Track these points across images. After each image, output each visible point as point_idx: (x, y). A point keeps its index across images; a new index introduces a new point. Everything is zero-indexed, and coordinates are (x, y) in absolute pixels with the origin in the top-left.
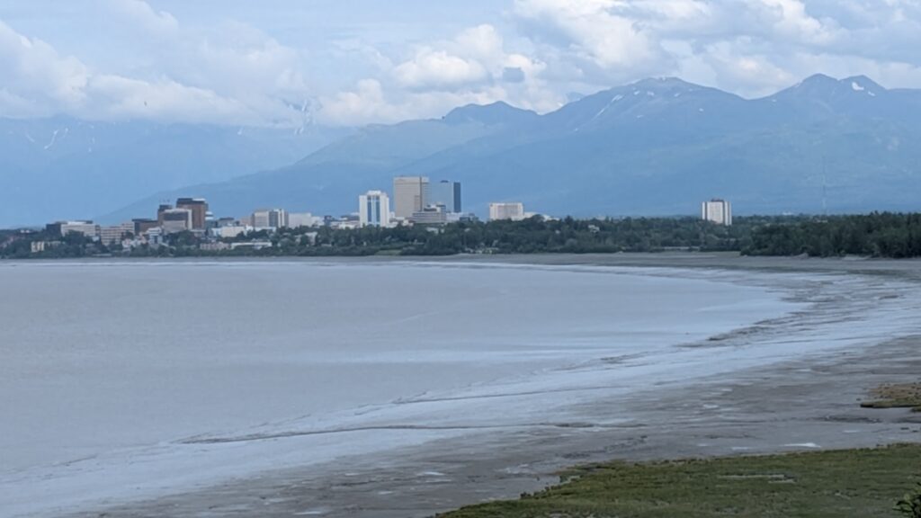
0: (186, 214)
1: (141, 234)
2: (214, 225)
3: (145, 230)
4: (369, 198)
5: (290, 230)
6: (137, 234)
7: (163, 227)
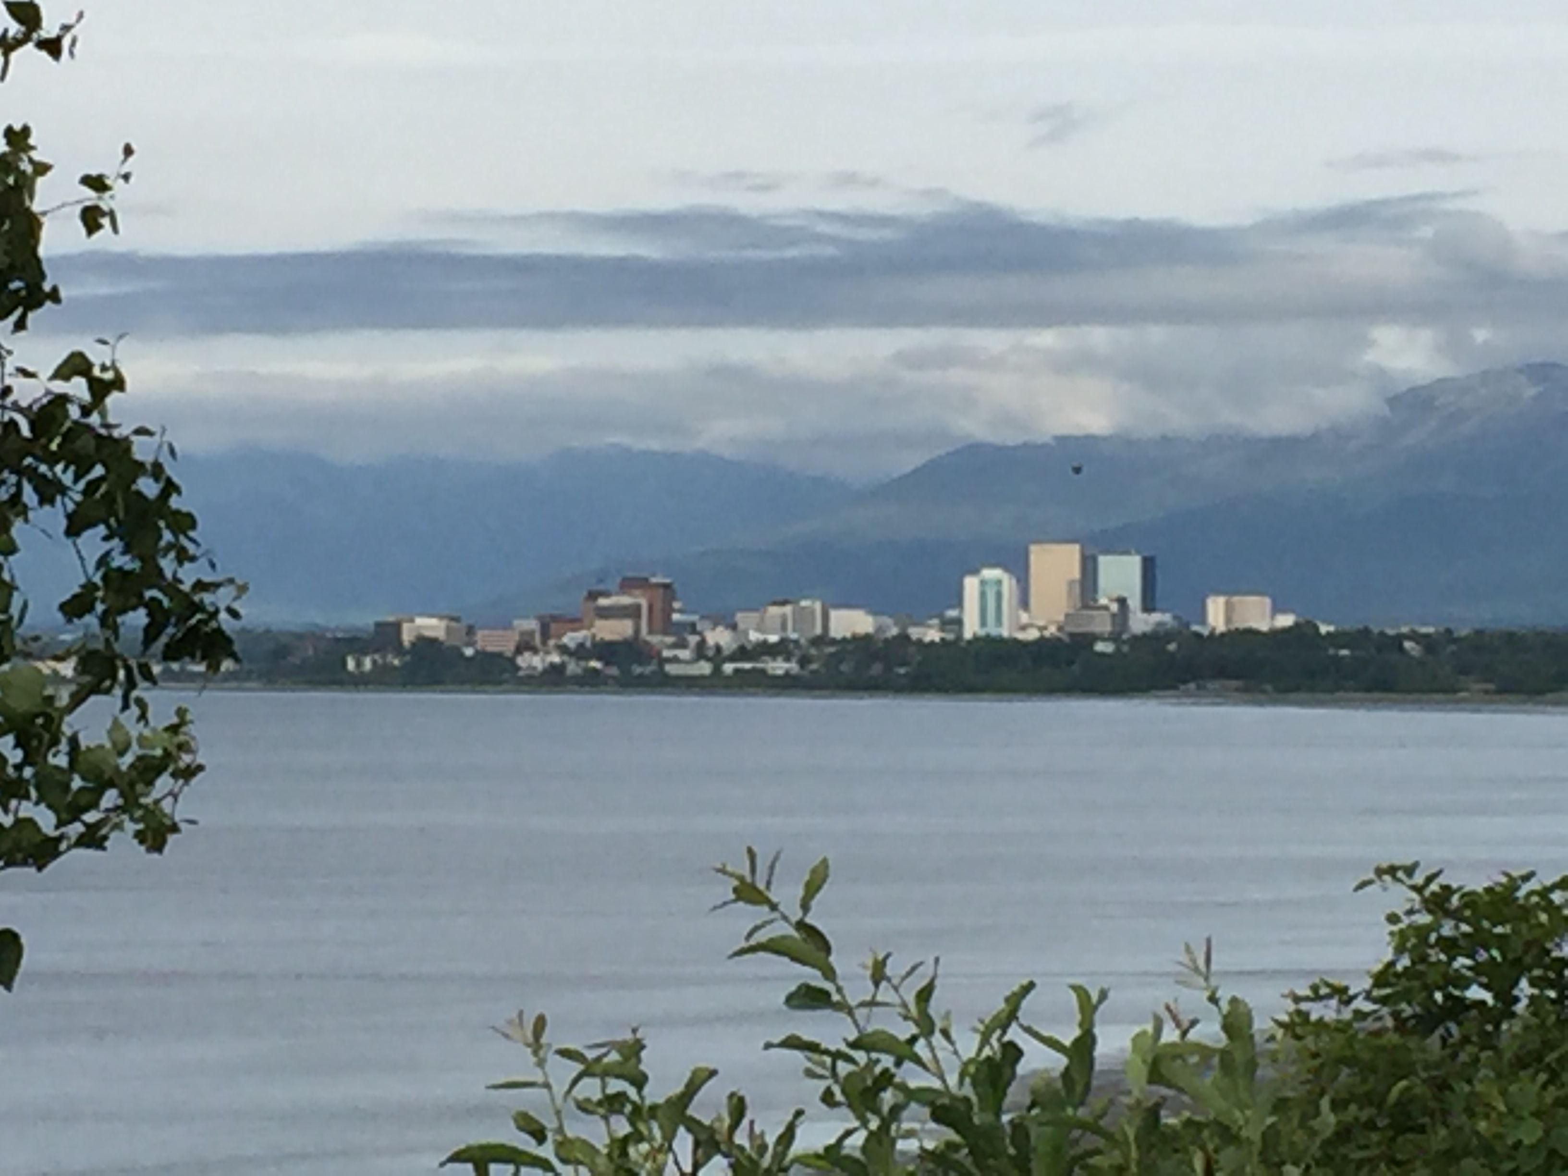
0: (638, 607)
1: (552, 642)
2: (689, 629)
3: (559, 637)
4: (983, 583)
5: (834, 642)
6: (544, 642)
7: (593, 630)
